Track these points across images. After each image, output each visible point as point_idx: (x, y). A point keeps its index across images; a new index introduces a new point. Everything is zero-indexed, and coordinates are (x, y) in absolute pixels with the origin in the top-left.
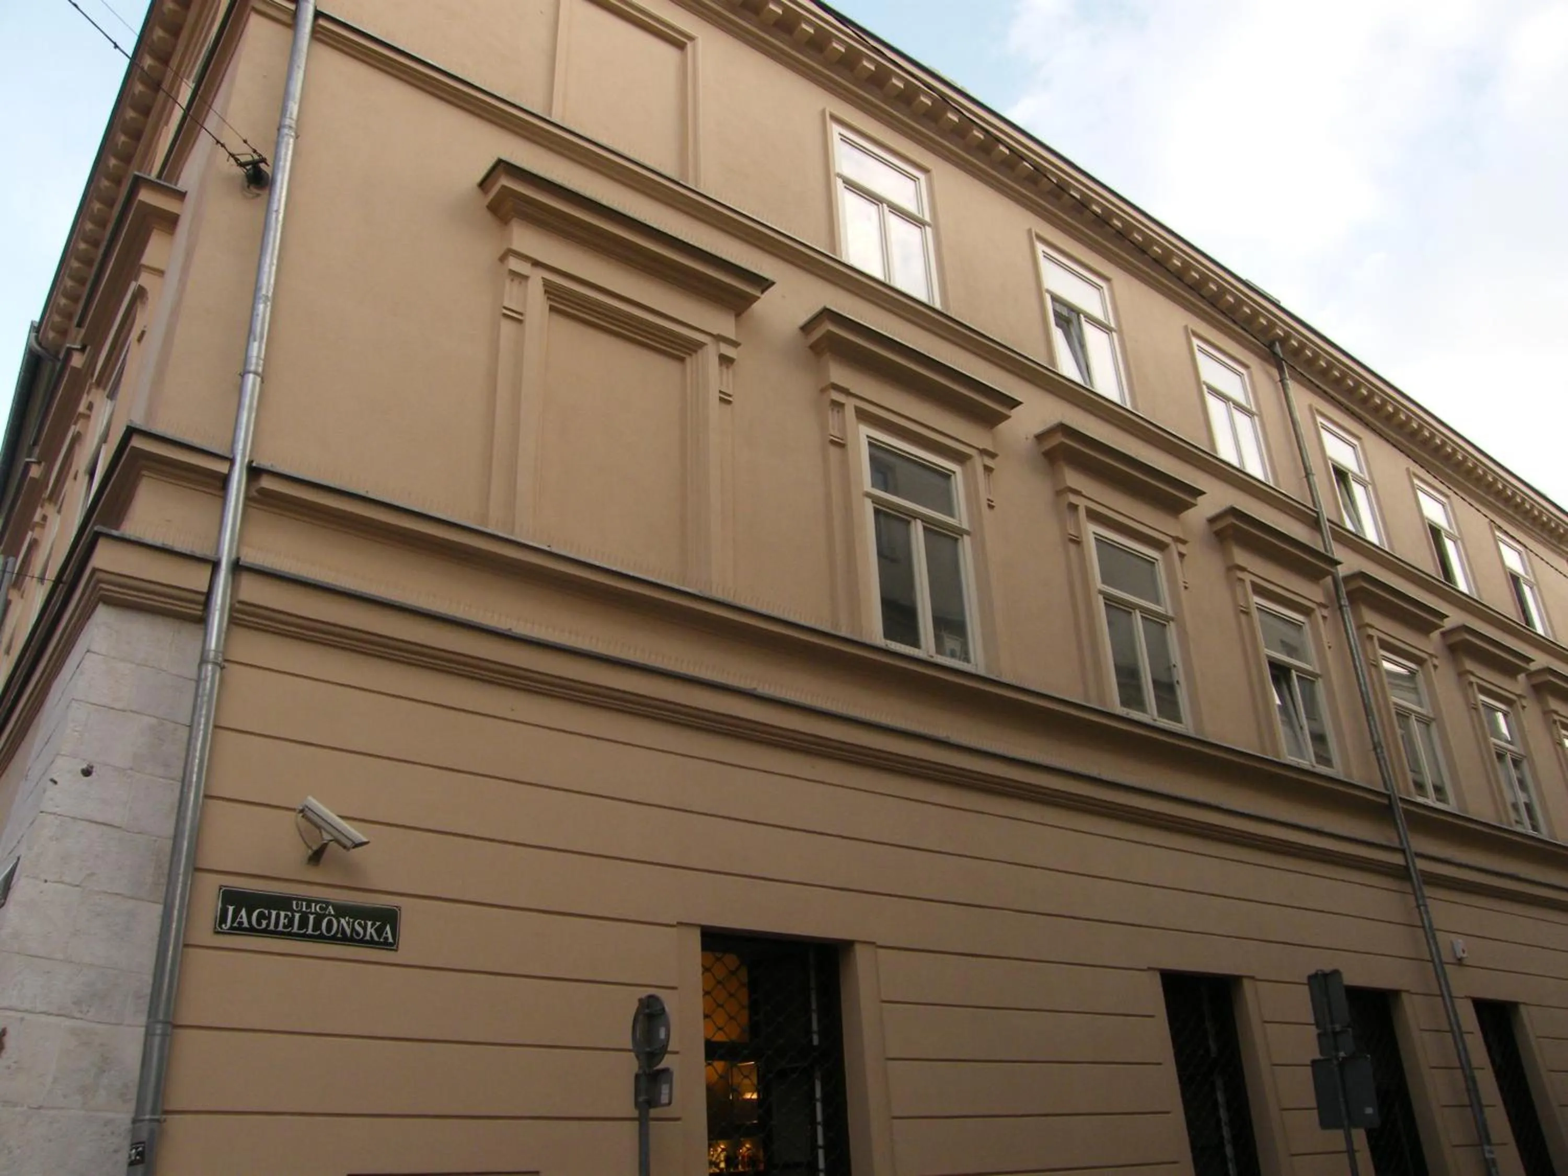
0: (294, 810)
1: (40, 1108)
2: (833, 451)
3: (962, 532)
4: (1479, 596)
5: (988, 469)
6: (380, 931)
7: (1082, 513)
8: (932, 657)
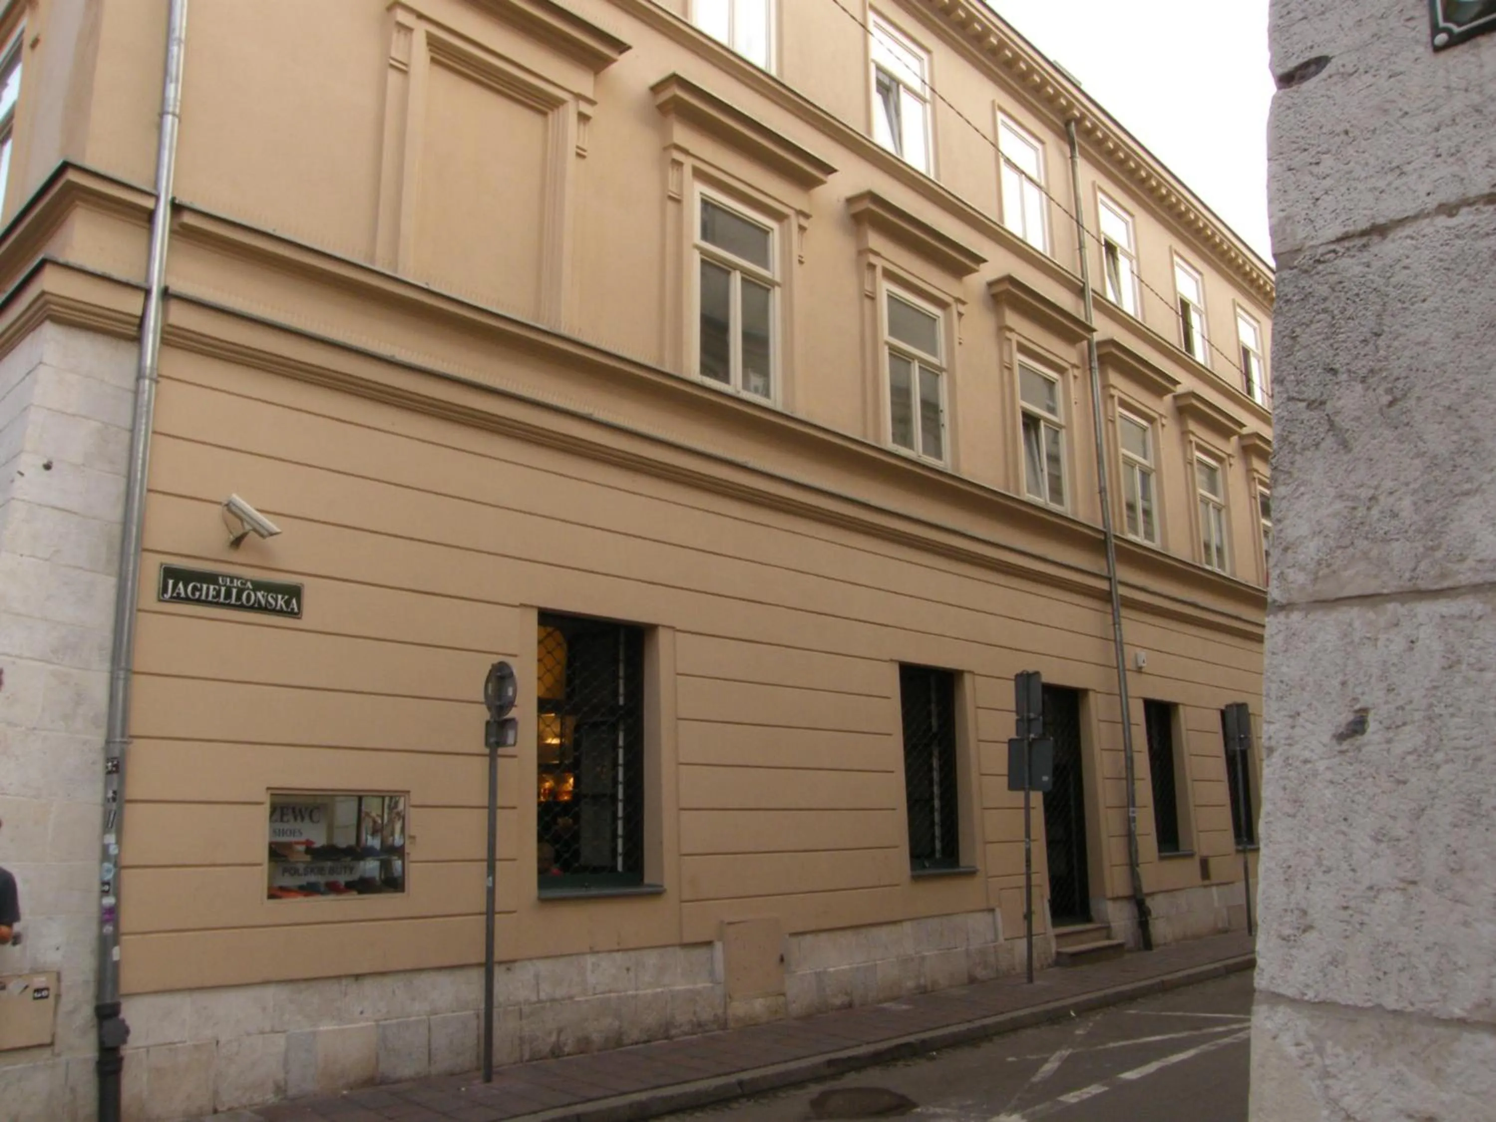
0: (219, 503)
1: (35, 729)
2: (671, 205)
3: (773, 284)
4: (1212, 366)
5: (802, 229)
6: (288, 603)
7: (879, 271)
8: (739, 392)
